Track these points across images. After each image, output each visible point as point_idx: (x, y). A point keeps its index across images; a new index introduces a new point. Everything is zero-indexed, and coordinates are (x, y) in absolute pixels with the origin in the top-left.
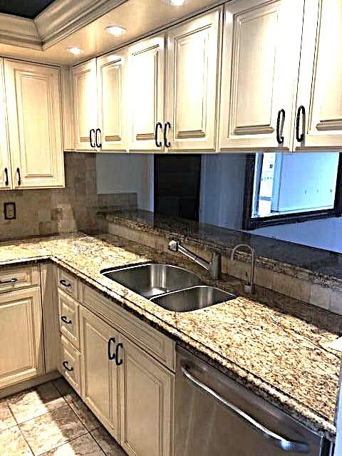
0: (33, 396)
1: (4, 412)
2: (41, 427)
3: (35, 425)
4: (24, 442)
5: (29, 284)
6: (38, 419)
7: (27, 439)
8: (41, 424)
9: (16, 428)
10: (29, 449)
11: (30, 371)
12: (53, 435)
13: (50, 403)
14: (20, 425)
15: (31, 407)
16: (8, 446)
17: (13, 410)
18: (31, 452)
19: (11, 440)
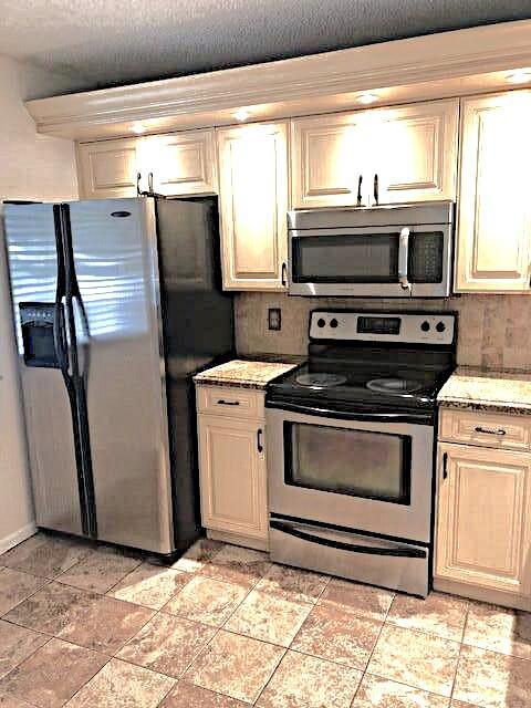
0: (508, 620)
1: (457, 618)
2: (486, 667)
3: (482, 660)
4: (452, 670)
5: (524, 446)
6: (490, 656)
7: (459, 670)
8: (489, 663)
9: (456, 647)
10: (451, 683)
11: (509, 580)
12: (493, 689)
13: (521, 645)
14: (463, 647)
15: (494, 634)
16: (430, 661)
17: (469, 622)
18: (450, 688)
19: (439, 657)
